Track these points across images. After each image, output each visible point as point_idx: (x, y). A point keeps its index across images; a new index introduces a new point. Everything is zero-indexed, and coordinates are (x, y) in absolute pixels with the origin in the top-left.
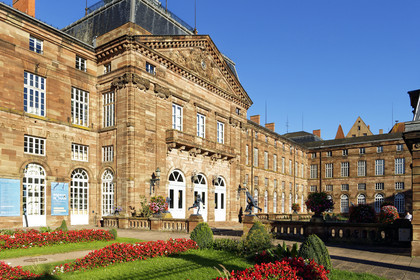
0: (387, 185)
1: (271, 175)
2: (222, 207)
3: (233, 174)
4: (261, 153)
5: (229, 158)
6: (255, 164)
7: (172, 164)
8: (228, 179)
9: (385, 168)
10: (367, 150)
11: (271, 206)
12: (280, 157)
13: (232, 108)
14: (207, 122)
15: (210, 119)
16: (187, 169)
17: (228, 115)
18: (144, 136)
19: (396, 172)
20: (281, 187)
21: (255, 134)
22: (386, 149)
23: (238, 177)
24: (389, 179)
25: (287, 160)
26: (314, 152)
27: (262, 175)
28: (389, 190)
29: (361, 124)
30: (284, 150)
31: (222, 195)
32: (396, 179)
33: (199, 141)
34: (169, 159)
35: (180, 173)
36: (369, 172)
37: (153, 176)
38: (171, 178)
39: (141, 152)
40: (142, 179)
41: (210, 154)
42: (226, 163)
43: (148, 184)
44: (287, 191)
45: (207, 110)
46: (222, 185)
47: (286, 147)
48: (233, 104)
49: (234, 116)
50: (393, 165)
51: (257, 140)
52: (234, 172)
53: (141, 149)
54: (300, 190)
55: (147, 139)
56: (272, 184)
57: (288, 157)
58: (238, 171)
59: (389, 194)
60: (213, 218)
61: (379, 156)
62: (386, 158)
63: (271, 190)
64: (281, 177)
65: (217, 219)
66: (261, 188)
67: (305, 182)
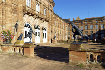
0: (88, 32)
1: (59, 29)
2: (46, 38)
3: (49, 27)
4: (56, 22)
5: (48, 21)
6: (55, 25)
7: (26, 20)
8: (48, 29)
9: (88, 28)
10: (83, 23)
11: (59, 38)
12: (61, 24)
13: (49, 5)
14: (40, 7)
15: (41, 7)
16: (32, 23)
17: (47, 7)
18: (11, 6)
19: (91, 29)
20: (61, 33)
21: (55, 17)
22: (88, 23)
23: (51, 28)
24: (89, 30)
25: (63, 25)
26: (69, 23)
27: (57, 29)
28: (89, 33)
29: (79, 18)
30: (62, 22)
31: (46, 34)
32: (91, 30)
33: (37, 13)
34: (24, 18)
35: (30, 24)
36: (84, 29)
37: (16, 24)
38: (26, 26)
39: (10, 13)
40: (10, 25)
41: (41, 19)
42: (47, 23)
43: (13, 28)
44: (63, 34)
45: (40, 3)
46: (46, 30)
47: (63, 22)
48: (49, 4)
49: (50, 8)
50: (90, 27)
51: (56, 19)
52: (50, 26)
53: (9, 11)
54: (66, 33)
55: (13, 8)
56: (59, 31)
57: (63, 24)
58: (51, 26)
59: (89, 34)
60: (43, 42)
61: (86, 25)
62: (88, 25)
63: (59, 33)
64: (61, 30)
65: (44, 42)
66: (57, 32)
67: (67, 31)
